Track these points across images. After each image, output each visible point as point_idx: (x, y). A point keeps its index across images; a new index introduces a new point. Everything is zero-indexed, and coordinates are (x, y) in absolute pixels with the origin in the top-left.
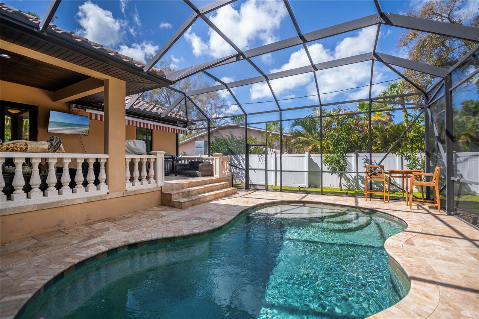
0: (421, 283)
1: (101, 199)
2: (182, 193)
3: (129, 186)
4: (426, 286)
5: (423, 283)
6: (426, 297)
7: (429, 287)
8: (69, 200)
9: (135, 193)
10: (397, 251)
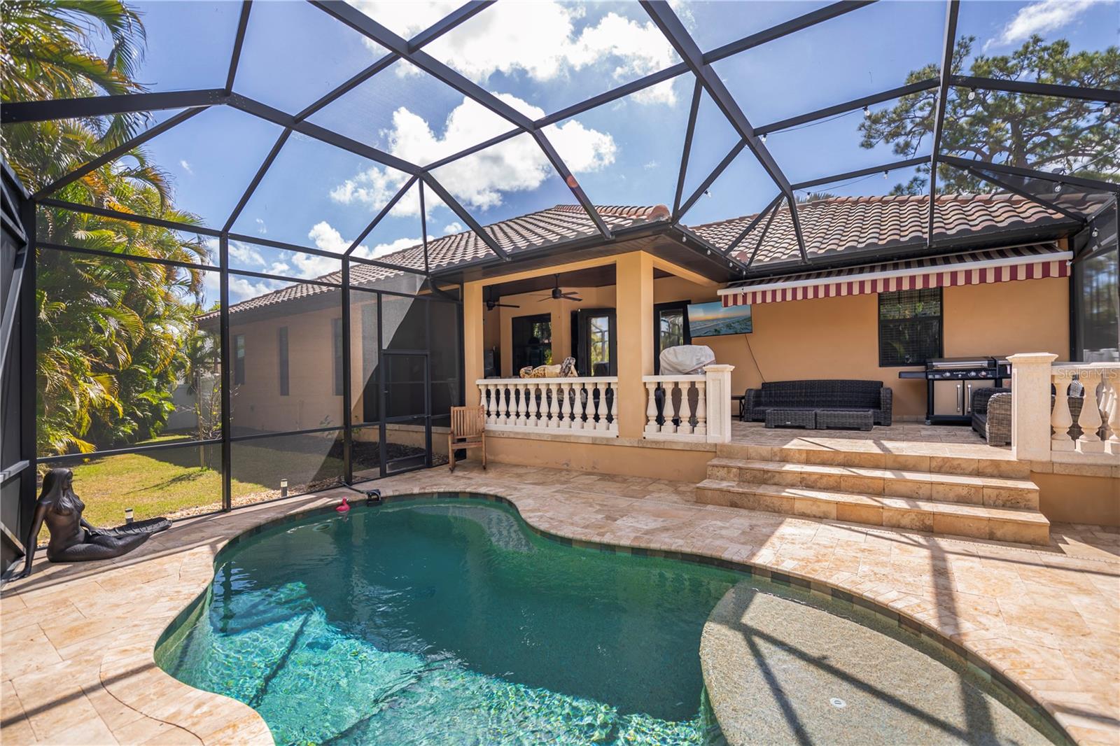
0: (136, 666)
1: (607, 443)
2: (740, 468)
3: (651, 431)
4: (125, 666)
5: (130, 668)
6: (126, 650)
7: (119, 667)
8: (575, 436)
9: (658, 446)
10: (213, 718)
